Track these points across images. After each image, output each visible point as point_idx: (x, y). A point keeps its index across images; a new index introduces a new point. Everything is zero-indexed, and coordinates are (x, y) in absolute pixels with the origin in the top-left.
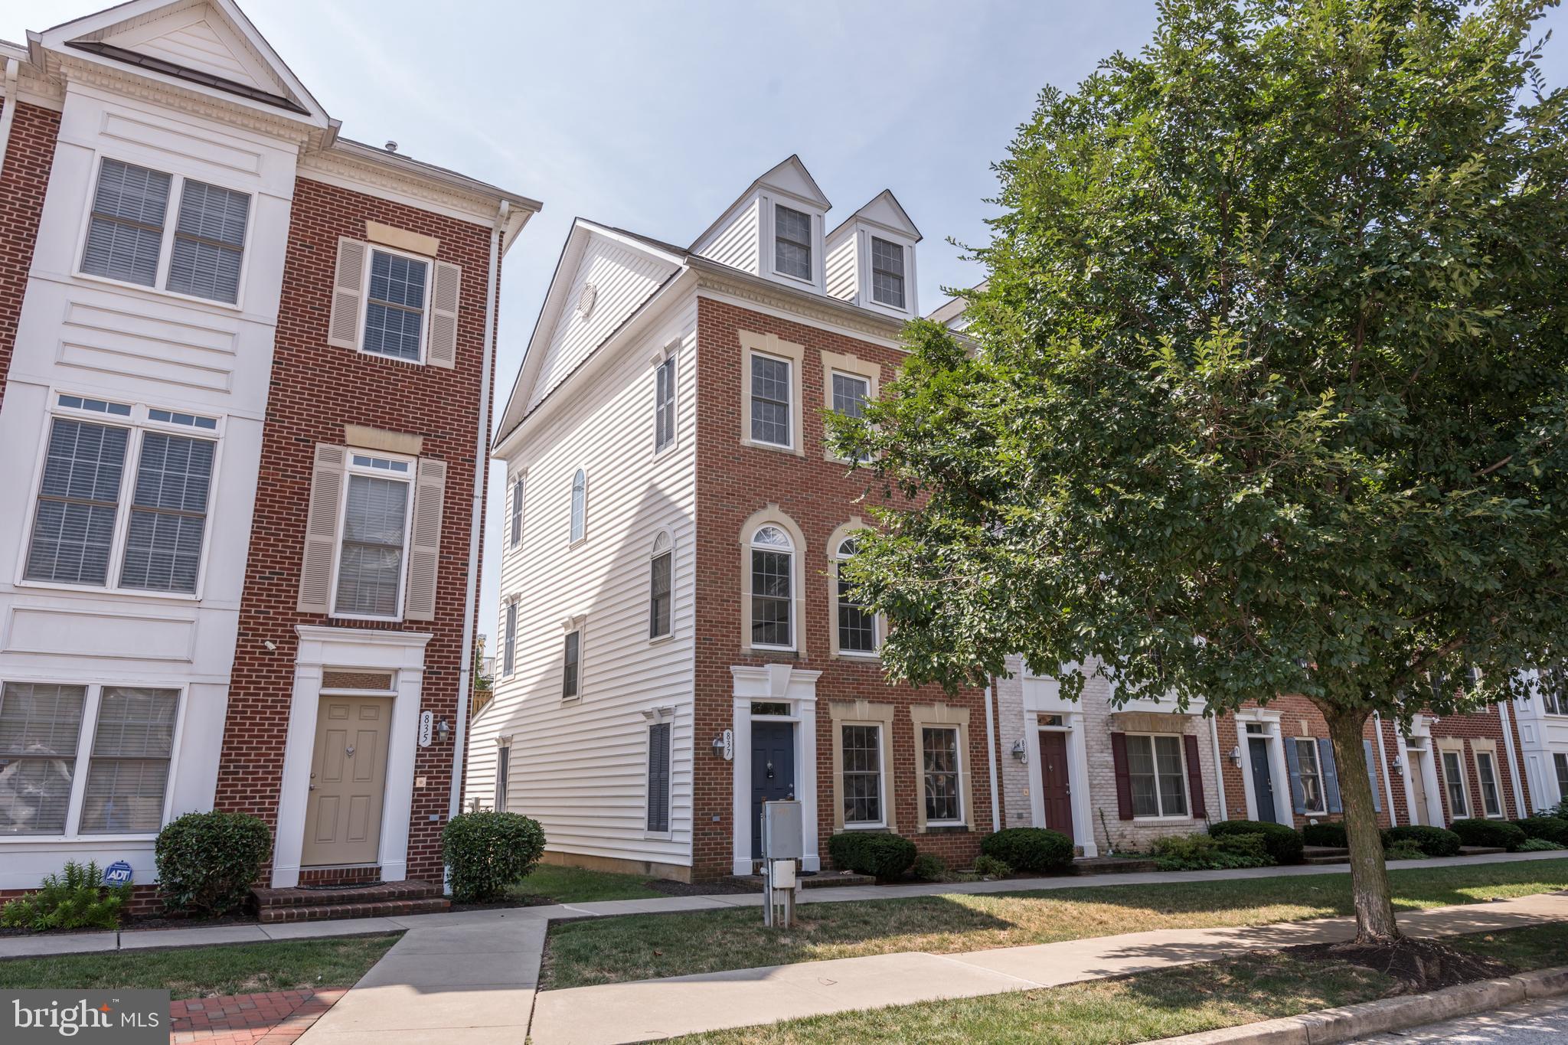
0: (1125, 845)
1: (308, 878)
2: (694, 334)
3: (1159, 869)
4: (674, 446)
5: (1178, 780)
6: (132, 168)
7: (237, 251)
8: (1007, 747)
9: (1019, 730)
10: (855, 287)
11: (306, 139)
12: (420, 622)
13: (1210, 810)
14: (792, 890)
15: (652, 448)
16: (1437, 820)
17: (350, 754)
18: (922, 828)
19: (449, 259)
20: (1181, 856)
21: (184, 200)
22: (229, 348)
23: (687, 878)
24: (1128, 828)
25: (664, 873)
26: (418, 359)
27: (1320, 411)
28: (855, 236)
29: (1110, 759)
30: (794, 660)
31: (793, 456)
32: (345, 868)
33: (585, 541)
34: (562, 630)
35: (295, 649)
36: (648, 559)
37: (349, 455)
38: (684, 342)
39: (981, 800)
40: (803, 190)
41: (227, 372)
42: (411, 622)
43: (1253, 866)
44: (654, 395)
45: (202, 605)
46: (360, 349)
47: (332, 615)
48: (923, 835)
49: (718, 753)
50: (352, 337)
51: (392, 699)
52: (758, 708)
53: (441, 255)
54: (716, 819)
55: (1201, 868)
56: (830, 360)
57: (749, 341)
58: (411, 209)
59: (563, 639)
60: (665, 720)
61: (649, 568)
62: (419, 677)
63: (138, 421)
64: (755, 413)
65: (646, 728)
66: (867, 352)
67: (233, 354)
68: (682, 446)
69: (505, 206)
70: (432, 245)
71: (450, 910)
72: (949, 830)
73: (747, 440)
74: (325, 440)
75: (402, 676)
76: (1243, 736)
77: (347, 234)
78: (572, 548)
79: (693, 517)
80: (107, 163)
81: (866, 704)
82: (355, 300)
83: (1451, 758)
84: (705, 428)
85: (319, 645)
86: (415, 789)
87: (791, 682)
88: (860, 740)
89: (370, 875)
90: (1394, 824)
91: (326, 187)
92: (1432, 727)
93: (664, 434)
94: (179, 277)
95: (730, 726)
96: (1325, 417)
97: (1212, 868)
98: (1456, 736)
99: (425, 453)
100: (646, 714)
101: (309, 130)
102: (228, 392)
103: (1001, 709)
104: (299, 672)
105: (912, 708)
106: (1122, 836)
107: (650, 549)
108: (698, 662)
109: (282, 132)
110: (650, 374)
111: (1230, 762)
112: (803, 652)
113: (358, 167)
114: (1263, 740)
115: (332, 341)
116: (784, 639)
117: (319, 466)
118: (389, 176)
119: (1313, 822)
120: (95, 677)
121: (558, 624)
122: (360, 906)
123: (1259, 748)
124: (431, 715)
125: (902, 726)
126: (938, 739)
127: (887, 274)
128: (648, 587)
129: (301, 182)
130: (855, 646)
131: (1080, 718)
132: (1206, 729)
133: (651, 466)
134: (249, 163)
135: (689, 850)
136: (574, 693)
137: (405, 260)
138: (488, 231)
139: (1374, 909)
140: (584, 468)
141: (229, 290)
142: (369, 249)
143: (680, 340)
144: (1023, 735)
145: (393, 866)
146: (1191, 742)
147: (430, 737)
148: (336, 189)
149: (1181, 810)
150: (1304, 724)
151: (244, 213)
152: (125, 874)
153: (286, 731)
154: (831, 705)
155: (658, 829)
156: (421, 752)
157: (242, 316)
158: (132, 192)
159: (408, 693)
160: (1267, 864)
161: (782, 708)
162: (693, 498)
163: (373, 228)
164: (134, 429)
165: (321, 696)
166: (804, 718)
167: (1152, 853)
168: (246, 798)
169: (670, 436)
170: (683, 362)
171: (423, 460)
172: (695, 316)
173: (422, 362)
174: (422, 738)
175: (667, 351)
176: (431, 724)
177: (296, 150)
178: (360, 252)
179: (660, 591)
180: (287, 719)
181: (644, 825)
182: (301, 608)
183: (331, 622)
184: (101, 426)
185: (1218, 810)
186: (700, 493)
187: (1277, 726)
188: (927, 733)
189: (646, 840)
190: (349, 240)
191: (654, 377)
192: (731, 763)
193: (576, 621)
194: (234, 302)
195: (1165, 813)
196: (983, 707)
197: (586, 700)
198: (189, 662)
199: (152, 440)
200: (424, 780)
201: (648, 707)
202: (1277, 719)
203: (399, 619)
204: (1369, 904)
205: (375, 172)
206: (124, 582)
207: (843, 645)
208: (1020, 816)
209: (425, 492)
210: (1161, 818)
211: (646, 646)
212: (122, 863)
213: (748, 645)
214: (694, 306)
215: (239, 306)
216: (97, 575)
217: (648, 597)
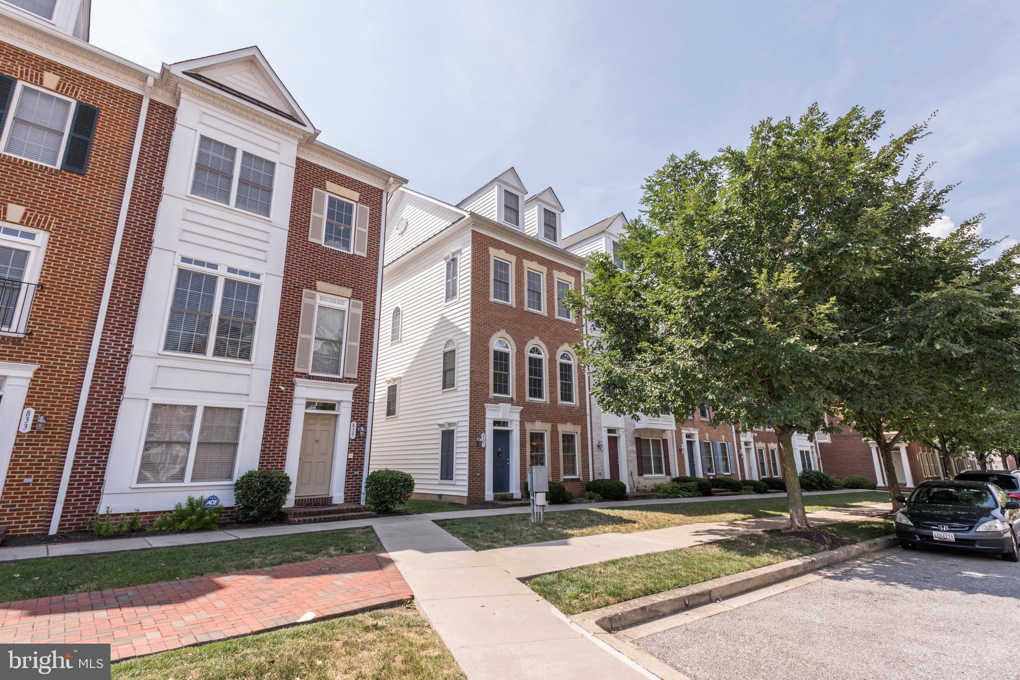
0: (641, 487)
1: (299, 502)
2: (470, 247)
3: (658, 497)
4: (457, 299)
5: (660, 459)
6: (216, 142)
7: (270, 191)
8: (595, 443)
9: (600, 435)
10: (536, 231)
11: (302, 137)
12: (350, 379)
13: (672, 472)
14: (544, 506)
15: (444, 299)
16: (756, 478)
17: (317, 442)
18: (562, 480)
19: (363, 203)
20: (666, 492)
21: (243, 162)
22: (266, 240)
23: (465, 502)
24: (641, 479)
25: (450, 500)
26: (349, 250)
27: (828, 305)
28: (536, 208)
29: (635, 449)
30: (510, 401)
31: (511, 307)
32: (316, 497)
33: (401, 342)
34: (386, 384)
35: (293, 390)
36: (441, 352)
37: (318, 295)
38: (463, 251)
39: (585, 467)
40: (516, 184)
41: (265, 251)
42: (347, 378)
43: (693, 496)
44: (445, 274)
45: (254, 367)
46: (323, 243)
47: (310, 374)
49: (479, 443)
50: (320, 239)
51: (336, 416)
52: (496, 423)
53: (360, 201)
54: (478, 474)
55: (675, 497)
56: (527, 263)
57: (494, 253)
58: (347, 177)
59: (386, 388)
60: (451, 428)
61: (442, 356)
62: (350, 405)
63: (222, 273)
64: (495, 287)
65: (439, 431)
66: (542, 261)
67: (268, 242)
68: (461, 300)
69: (391, 180)
70: (356, 196)
71: (376, 517)
72: (572, 480)
73: (492, 299)
74: (307, 288)
75: (343, 404)
76: (685, 440)
77: (317, 187)
78: (391, 345)
79: (469, 334)
80: (204, 139)
81: (540, 423)
82: (321, 220)
83: (761, 451)
84: (473, 292)
85: (305, 388)
86: (348, 459)
87: (510, 412)
88: (537, 437)
89: (327, 501)
90: (740, 479)
91: (307, 162)
92: (754, 438)
93: (451, 293)
94: (242, 202)
95: (484, 432)
96: (828, 309)
97: (678, 497)
98: (763, 442)
99: (353, 297)
100: (441, 425)
101: (304, 133)
102: (266, 261)
103: (593, 426)
104: (295, 401)
105: (558, 425)
106: (639, 483)
107: (443, 347)
108: (471, 401)
109: (290, 133)
110: (442, 265)
111: (680, 450)
112: (515, 398)
113: (323, 154)
114: (691, 441)
115: (311, 239)
116: (506, 391)
117: (305, 300)
118: (338, 160)
119: (711, 478)
120: (201, 402)
121: (384, 380)
122: (337, 515)
123: (690, 444)
124: (355, 424)
125: (554, 432)
126: (569, 439)
127: (549, 226)
128: (442, 365)
129: (298, 159)
130: (535, 396)
131: (624, 430)
132: (671, 436)
133: (443, 308)
134: (274, 147)
135: (466, 489)
136: (394, 414)
137: (343, 202)
138: (382, 191)
139: (799, 515)
140: (400, 307)
141: (265, 210)
142: (327, 195)
143: (461, 250)
144: (602, 437)
145: (338, 496)
146: (665, 441)
147: (355, 434)
148: (311, 164)
149: (660, 472)
150: (707, 435)
151: (272, 172)
152: (215, 502)
153: (288, 430)
154: (526, 423)
155: (447, 479)
156: (351, 441)
157: (272, 224)
158: (217, 155)
159: (345, 413)
160: (699, 496)
161: (505, 424)
162: (469, 324)
163: (329, 185)
164: (220, 277)
165: (305, 413)
166: (515, 429)
167: (653, 491)
168: (269, 463)
169: (454, 294)
170: (462, 260)
171: (352, 300)
172: (470, 239)
173: (351, 253)
174: (351, 435)
175: (453, 254)
176: (355, 428)
177: (297, 143)
178: (323, 196)
179: (448, 367)
180: (289, 424)
181: (438, 477)
182: (296, 370)
183: (310, 377)
184: (203, 274)
185: (675, 472)
186: (472, 322)
187: (697, 436)
188: (564, 436)
189: (439, 484)
190: (318, 190)
191: (445, 266)
192: (484, 449)
193: (394, 380)
194: (268, 216)
195: (655, 473)
196: (586, 425)
197: (400, 418)
198: (247, 395)
199: (228, 282)
200: (352, 455)
201: (441, 422)
202: (697, 432)
203: (341, 377)
204: (797, 512)
205: (331, 157)
206: (215, 355)
207: (531, 396)
208: (600, 474)
209: (353, 316)
210: (654, 475)
211: (440, 393)
212: (214, 496)
213: (492, 395)
214: (470, 234)
215: (271, 219)
216: (201, 349)
217: (441, 370)
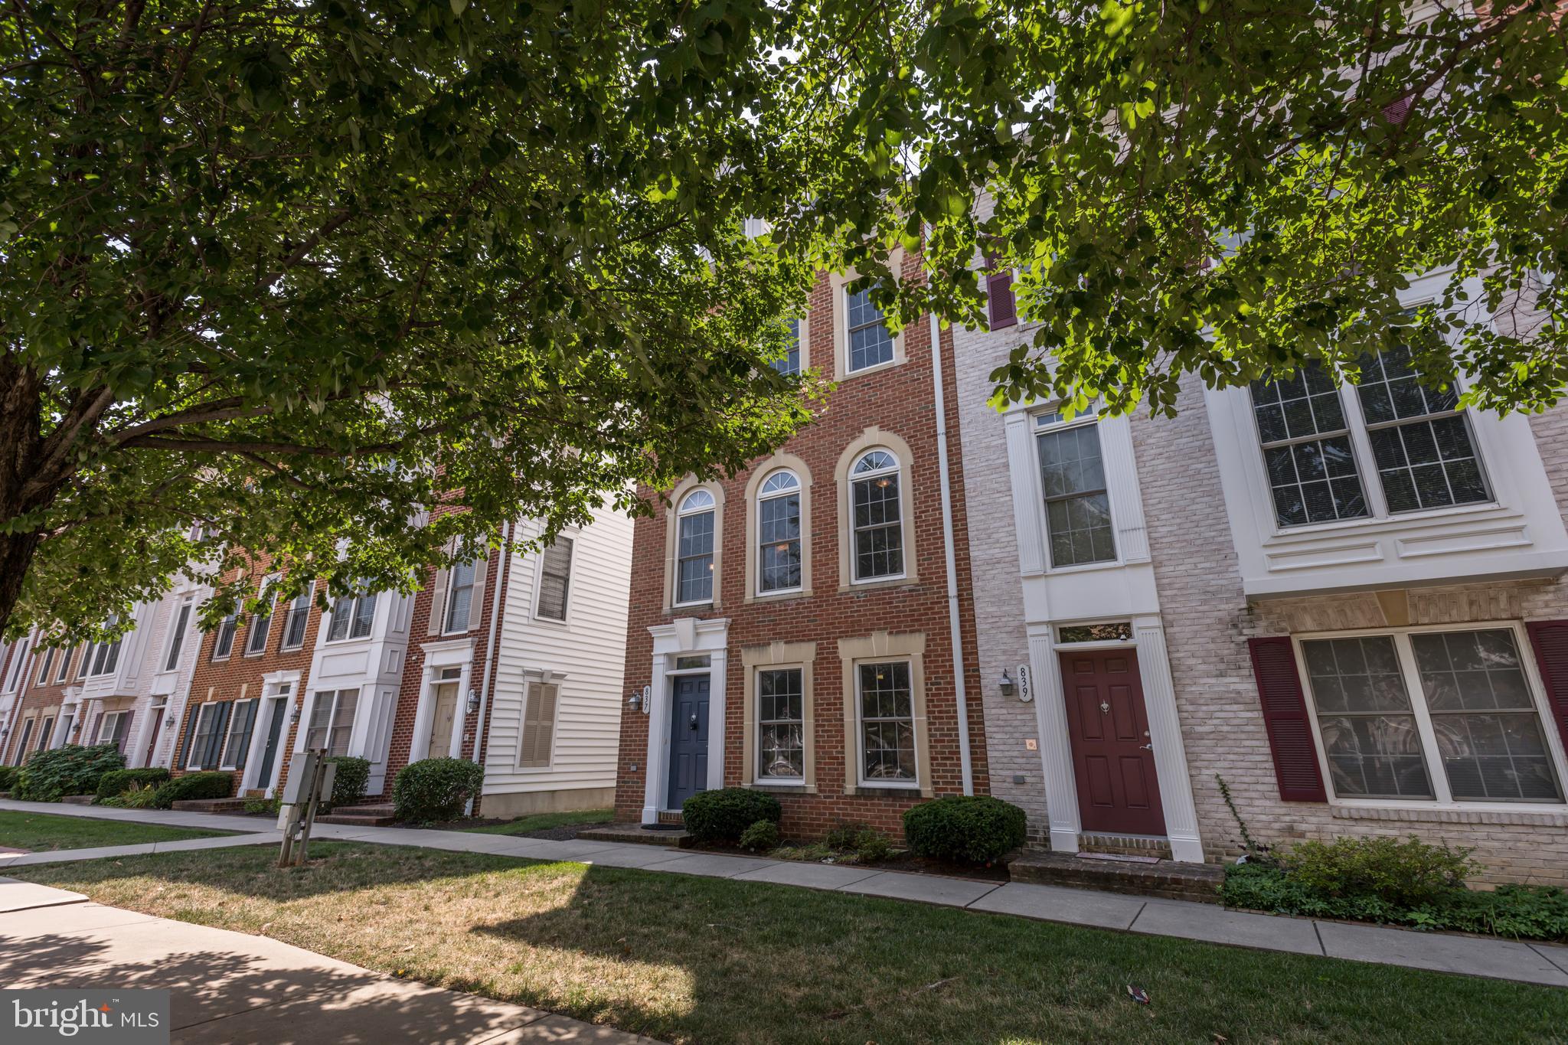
9: (1017, 652)
12: (474, 631)
17: (449, 719)
18: (850, 789)
24: (1305, 817)
29: (1246, 686)
30: (708, 611)
35: (425, 658)
39: (944, 756)
42: (470, 632)
45: (371, 641)
47: (444, 634)
48: (851, 797)
49: (638, 707)
51: (458, 684)
52: (685, 662)
54: (633, 768)
62: (469, 667)
72: (894, 794)
75: (463, 668)
81: (782, 646)
85: (432, 654)
86: (463, 742)
87: (699, 633)
88: (782, 686)
95: (649, 682)
103: (980, 627)
104: (426, 672)
105: (840, 643)
106: (1288, 832)
112: (719, 602)
120: (338, 686)
124: (473, 692)
125: (825, 665)
126: (883, 676)
130: (780, 585)
131: (1156, 621)
144: (1026, 658)
147: (472, 707)
154: (743, 651)
156: (467, 717)
159: (464, 679)
161: (704, 660)
166: (717, 671)
168: (401, 748)
174: (468, 708)
176: (473, 698)
180: (419, 701)
182: (430, 633)
183: (439, 639)
188: (865, 670)
192: (647, 716)
195: (1463, 796)
196: (948, 629)
198: (364, 673)
200: (468, 736)
203: (467, 631)
206: (352, 635)
207: (764, 586)
208: (1019, 781)
213: (669, 606)
